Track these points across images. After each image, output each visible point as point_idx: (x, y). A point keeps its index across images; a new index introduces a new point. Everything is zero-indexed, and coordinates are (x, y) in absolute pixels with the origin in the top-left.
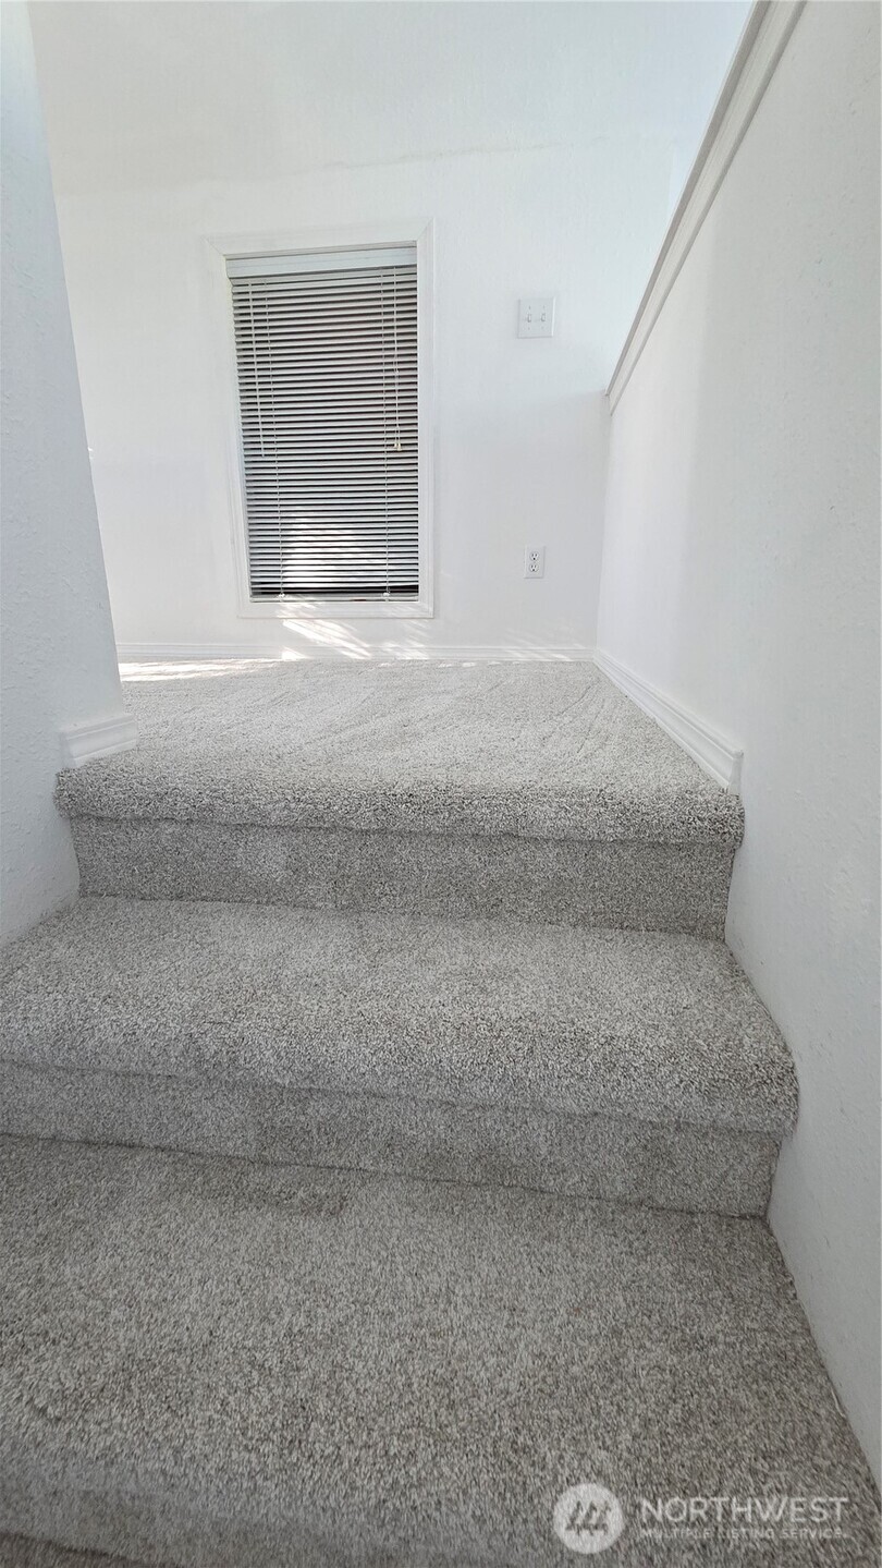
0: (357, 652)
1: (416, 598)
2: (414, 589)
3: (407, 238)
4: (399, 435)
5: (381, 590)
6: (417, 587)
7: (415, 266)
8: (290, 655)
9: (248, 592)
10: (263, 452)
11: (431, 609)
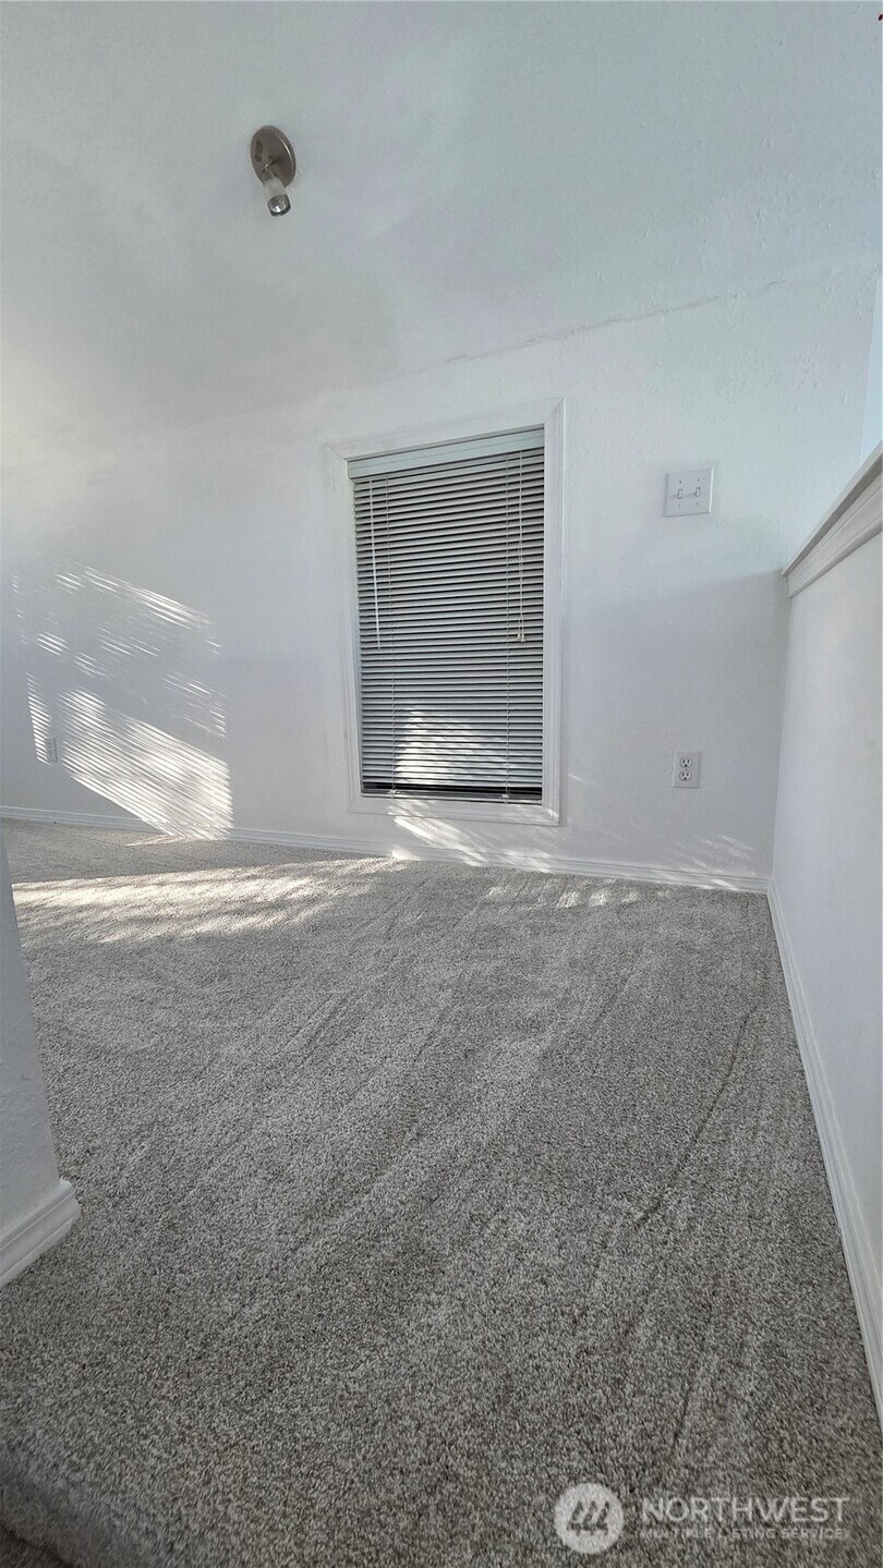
0: (473, 858)
1: (539, 802)
2: (536, 792)
3: (535, 422)
4: (523, 625)
5: (501, 791)
6: (540, 789)
7: (543, 448)
8: (399, 855)
9: (358, 787)
10: (379, 645)
11: (556, 816)
